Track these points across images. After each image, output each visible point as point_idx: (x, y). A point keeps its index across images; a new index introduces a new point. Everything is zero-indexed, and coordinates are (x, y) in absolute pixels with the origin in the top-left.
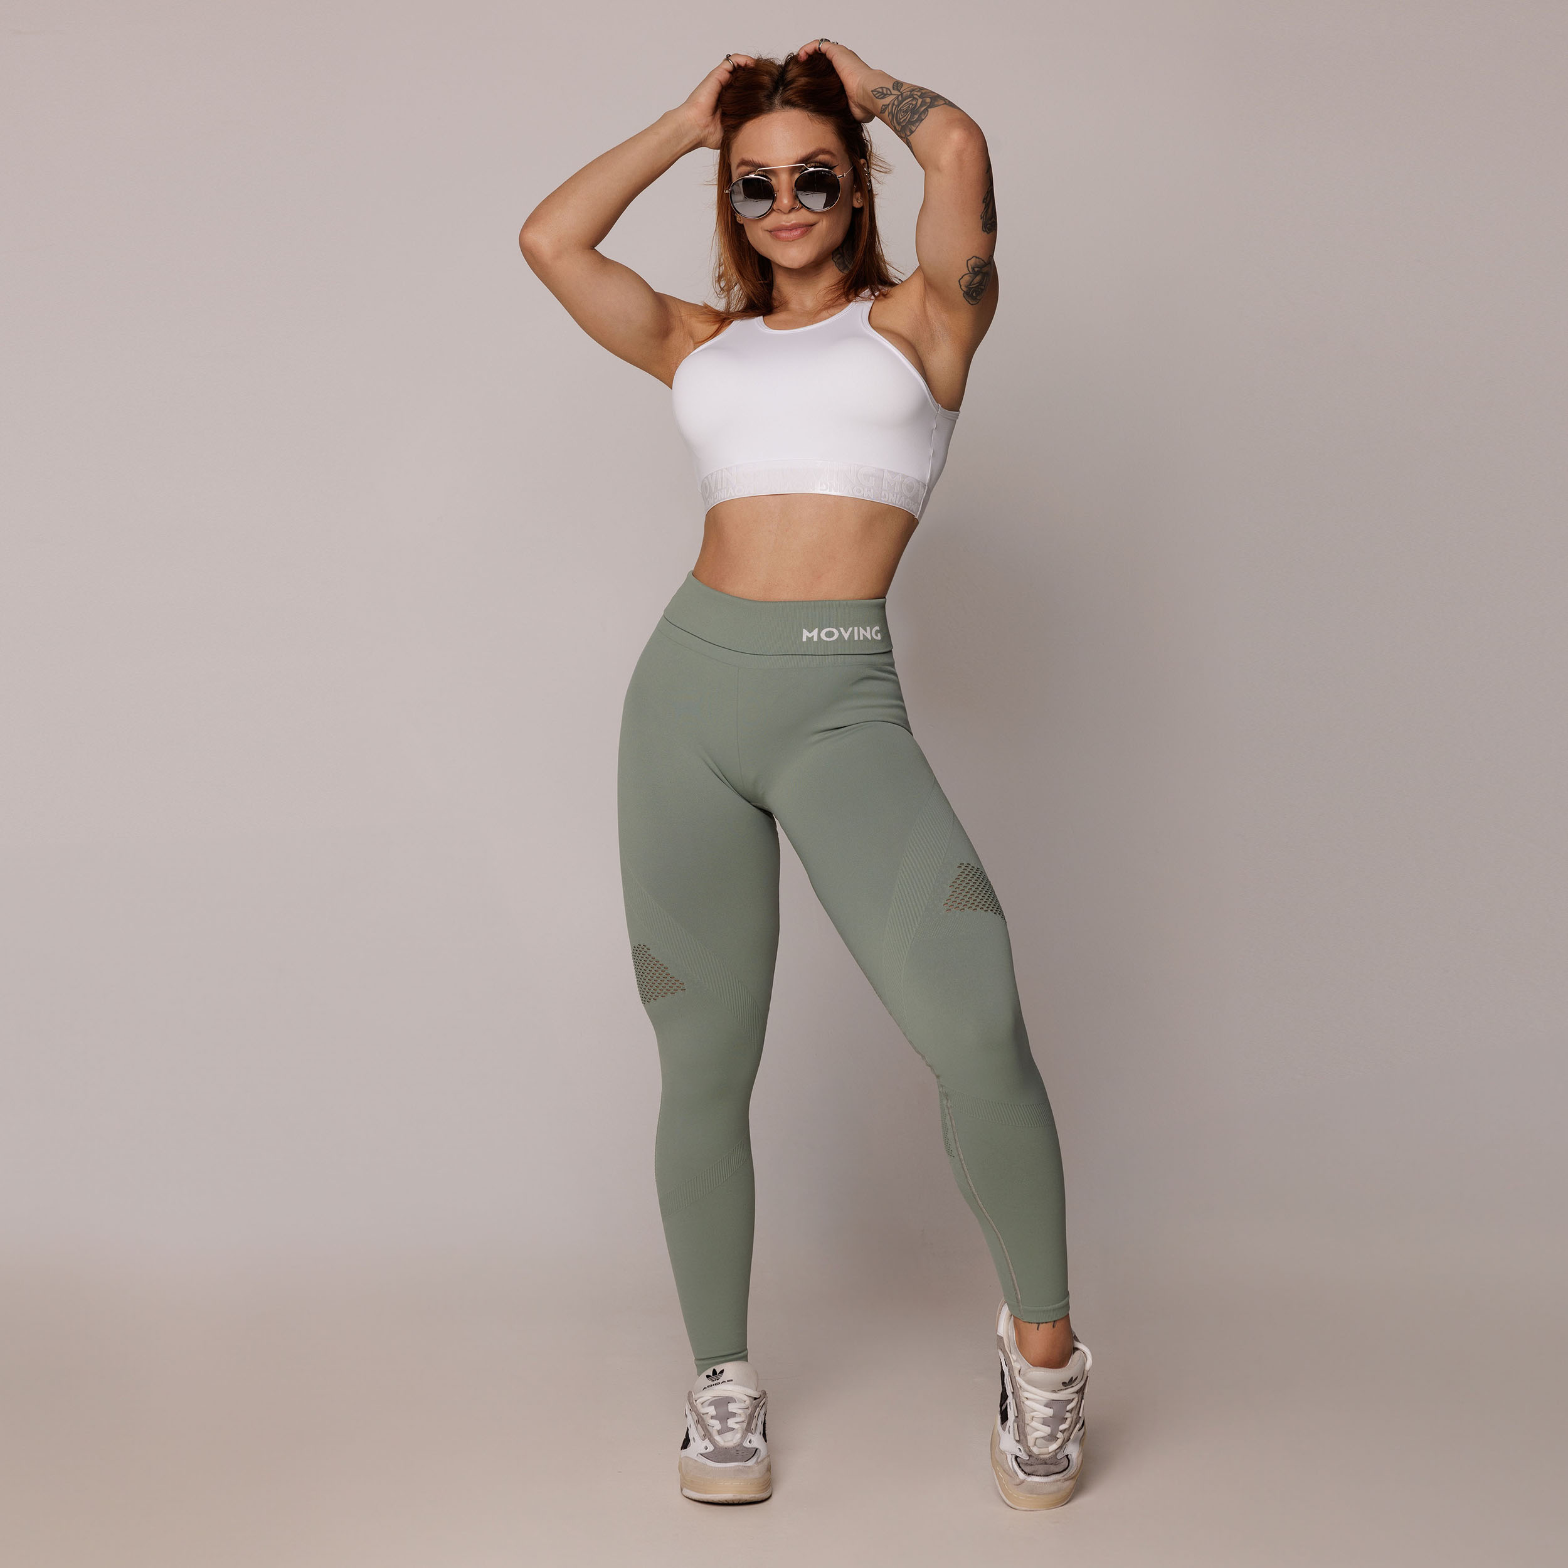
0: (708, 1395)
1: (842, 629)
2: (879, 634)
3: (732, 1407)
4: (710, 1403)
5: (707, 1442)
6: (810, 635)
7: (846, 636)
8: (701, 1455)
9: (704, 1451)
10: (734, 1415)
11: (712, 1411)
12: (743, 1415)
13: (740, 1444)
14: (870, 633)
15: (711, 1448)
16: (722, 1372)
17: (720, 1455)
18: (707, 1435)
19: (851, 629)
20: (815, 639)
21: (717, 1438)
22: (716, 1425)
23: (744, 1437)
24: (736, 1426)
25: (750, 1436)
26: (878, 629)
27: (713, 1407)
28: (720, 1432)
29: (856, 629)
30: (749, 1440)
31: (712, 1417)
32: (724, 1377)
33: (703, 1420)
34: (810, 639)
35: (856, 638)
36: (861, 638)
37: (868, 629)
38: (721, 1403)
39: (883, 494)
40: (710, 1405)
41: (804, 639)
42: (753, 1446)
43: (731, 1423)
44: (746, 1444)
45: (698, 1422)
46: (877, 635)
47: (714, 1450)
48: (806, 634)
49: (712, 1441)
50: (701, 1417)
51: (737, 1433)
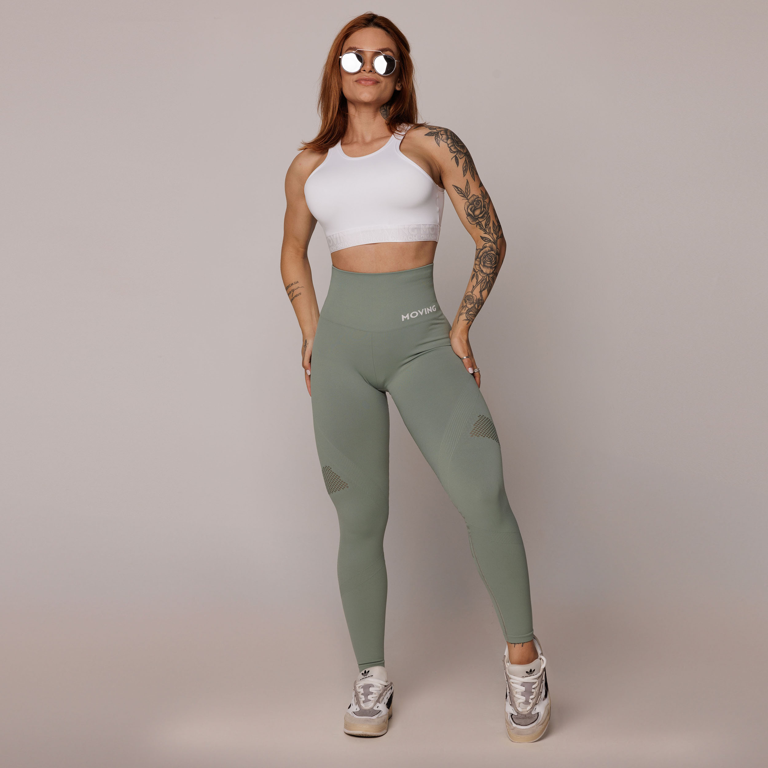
0: (362, 683)
1: (419, 311)
2: (435, 309)
3: (371, 689)
4: (362, 687)
5: (357, 707)
6: (405, 317)
7: (421, 313)
8: (354, 712)
9: (355, 711)
10: (372, 693)
11: (362, 691)
12: (377, 694)
13: (372, 708)
14: (431, 309)
15: (358, 709)
16: (368, 672)
17: (362, 713)
18: (358, 703)
19: (423, 310)
20: (408, 319)
21: (362, 705)
22: (363, 698)
23: (375, 705)
24: (372, 699)
25: (378, 704)
26: (435, 306)
27: (363, 689)
28: (364, 702)
29: (425, 309)
30: (377, 706)
31: (362, 694)
32: (369, 674)
33: (358, 695)
34: (406, 319)
35: (426, 313)
36: (428, 313)
37: (430, 307)
38: (367, 687)
39: (422, 237)
40: (362, 688)
41: (403, 320)
42: (379, 709)
43: (370, 697)
44: (375, 708)
45: (355, 696)
46: (434, 309)
47: (359, 711)
48: (403, 317)
49: (360, 706)
50: (358, 694)
51: (372, 702)
